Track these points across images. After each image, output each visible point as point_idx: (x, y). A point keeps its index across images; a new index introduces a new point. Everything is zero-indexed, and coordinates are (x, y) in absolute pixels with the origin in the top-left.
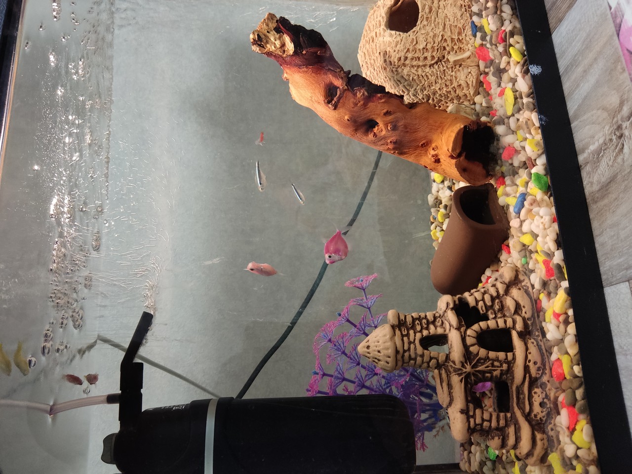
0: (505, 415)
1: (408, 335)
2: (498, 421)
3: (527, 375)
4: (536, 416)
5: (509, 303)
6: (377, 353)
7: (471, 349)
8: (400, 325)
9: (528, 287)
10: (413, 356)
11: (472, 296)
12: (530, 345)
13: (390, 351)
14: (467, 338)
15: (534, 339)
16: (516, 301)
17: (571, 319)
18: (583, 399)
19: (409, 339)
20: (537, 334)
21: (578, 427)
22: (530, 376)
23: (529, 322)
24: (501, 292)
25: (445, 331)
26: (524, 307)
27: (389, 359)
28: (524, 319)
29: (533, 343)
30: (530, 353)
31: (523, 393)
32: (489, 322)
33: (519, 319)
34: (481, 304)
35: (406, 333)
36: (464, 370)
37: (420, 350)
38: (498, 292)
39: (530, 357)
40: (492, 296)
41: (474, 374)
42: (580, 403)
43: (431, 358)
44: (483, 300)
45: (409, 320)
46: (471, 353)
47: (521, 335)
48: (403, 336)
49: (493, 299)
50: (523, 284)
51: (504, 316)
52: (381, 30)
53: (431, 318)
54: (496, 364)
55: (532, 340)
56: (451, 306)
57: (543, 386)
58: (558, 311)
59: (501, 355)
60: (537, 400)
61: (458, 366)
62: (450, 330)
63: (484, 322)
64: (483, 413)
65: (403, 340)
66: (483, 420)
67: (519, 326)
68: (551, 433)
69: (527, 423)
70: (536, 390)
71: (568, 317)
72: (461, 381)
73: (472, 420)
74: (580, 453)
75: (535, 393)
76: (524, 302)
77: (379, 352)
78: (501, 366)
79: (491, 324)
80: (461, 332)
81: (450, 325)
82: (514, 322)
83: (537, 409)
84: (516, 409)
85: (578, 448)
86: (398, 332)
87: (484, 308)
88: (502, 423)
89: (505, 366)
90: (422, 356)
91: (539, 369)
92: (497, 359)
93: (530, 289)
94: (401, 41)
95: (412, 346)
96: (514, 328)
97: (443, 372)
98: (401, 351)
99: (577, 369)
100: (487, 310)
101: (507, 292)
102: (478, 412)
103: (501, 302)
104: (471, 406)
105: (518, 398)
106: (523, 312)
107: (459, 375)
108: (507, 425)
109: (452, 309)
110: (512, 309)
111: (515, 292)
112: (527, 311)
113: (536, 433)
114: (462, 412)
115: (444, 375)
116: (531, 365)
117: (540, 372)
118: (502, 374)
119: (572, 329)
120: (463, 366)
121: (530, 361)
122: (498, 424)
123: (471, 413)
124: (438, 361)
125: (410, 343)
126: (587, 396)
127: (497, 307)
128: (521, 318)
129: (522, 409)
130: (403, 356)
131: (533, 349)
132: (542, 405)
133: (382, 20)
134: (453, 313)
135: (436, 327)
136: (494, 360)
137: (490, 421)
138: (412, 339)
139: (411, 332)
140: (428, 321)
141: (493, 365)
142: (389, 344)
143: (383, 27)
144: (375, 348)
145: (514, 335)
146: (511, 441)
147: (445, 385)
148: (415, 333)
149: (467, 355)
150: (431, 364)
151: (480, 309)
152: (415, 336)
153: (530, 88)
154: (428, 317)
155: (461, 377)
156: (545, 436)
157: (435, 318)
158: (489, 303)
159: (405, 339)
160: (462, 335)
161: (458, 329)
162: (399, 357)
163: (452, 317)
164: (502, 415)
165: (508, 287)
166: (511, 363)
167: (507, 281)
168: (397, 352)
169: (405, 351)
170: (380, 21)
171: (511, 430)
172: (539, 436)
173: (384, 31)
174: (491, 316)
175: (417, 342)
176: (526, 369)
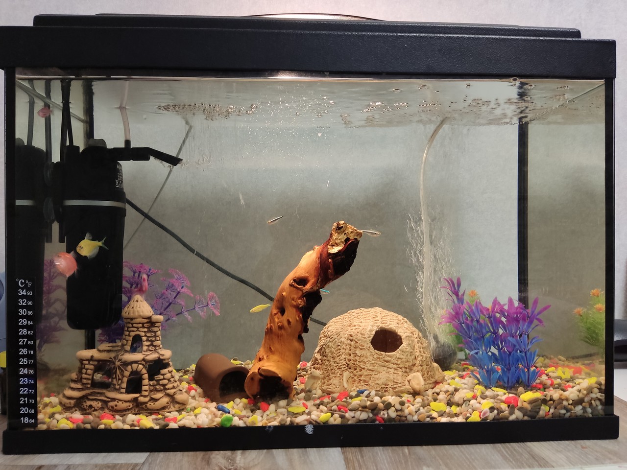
0: (89, 384)
1: (143, 327)
2: (85, 379)
3: (110, 400)
4: (85, 402)
5: (158, 395)
6: (132, 306)
7: (130, 367)
8: (151, 323)
9: (168, 409)
10: (130, 329)
11: (167, 372)
12: (128, 404)
13: (132, 314)
14: (137, 365)
15: (133, 408)
16: (159, 399)
17: (133, 428)
18: (84, 428)
19: (141, 327)
20: (136, 410)
21: (69, 422)
22: (109, 402)
23: (144, 406)
24: (168, 391)
25: (144, 351)
26: (154, 404)
27: (127, 313)
28: (146, 403)
29: (129, 406)
30: (123, 403)
31: (100, 396)
32: (147, 380)
33: (147, 399)
34: (162, 377)
35: (145, 326)
36: (117, 361)
37: (133, 334)
38: (168, 389)
39: (120, 402)
40: (166, 385)
41: (115, 367)
42: (82, 426)
43: (127, 341)
44: (164, 379)
45: (155, 329)
46: (127, 366)
47: (136, 399)
48: (143, 324)
49: (164, 385)
50: (172, 406)
51: (151, 391)
52: (379, 324)
53: (155, 343)
54: (120, 381)
55: (131, 406)
56: (161, 357)
57: (102, 408)
58: (141, 422)
59: (124, 385)
60: (94, 404)
61: (120, 357)
62: (144, 354)
63: (148, 377)
64: (91, 370)
65: (140, 323)
66: (87, 369)
67: (142, 399)
68: (74, 409)
69: (81, 395)
70: (100, 404)
71: (135, 426)
72: (110, 358)
73: (87, 362)
74: (55, 421)
75: (98, 403)
76: (158, 405)
77: (133, 308)
78: (118, 385)
79: (146, 382)
80: (141, 361)
81: (147, 355)
82: (145, 396)
83: (89, 403)
84: (91, 391)
85: (58, 421)
86: (146, 321)
87: (158, 379)
88: (84, 381)
89: (117, 387)
90: (129, 335)
91: (112, 407)
92: (122, 382)
93: (167, 410)
94: (364, 338)
95: (135, 329)
96: (141, 396)
97: (119, 348)
98: (133, 322)
99: (102, 427)
100: (156, 381)
101: (168, 395)
102: (92, 367)
103: (161, 390)
104: (96, 363)
105: (98, 393)
106: (151, 403)
107: (115, 358)
108: (83, 384)
109: (159, 358)
110: (154, 396)
111: (165, 400)
112: (151, 405)
113: (75, 400)
114: (92, 357)
115: (116, 348)
116: (115, 403)
117: (111, 408)
118: (114, 385)
119: (127, 427)
120: (120, 360)
121: (118, 402)
122: (84, 379)
123: (91, 362)
124: (125, 345)
125: (138, 328)
126: (85, 430)
127: (158, 387)
128: (147, 401)
129: (91, 394)
130: (129, 323)
131: (125, 405)
132: (91, 406)
133: (386, 325)
134: (156, 358)
135: (148, 346)
136: (122, 380)
137: (86, 374)
138: (140, 329)
139: (146, 330)
140: (154, 341)
141: (119, 379)
142: (137, 314)
143: (381, 325)
144: (135, 305)
145: (137, 395)
146: (73, 385)
147: (111, 348)
148: (145, 332)
149: (126, 364)
150: (124, 340)
151: (158, 376)
152: (142, 332)
153: (297, 423)
154: (156, 342)
155: (112, 358)
156: (72, 405)
157: (155, 346)
158: (161, 382)
159: (141, 325)
160: (139, 361)
161: (144, 360)
162: (129, 320)
163: (153, 356)
164: (90, 382)
165: (172, 397)
166: (118, 390)
167: (175, 396)
168: (132, 319)
169: (132, 324)
170: (386, 323)
171: (79, 386)
172: (73, 402)
173: (378, 326)
174: (151, 383)
175: (138, 333)
176: (114, 400)
